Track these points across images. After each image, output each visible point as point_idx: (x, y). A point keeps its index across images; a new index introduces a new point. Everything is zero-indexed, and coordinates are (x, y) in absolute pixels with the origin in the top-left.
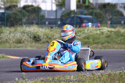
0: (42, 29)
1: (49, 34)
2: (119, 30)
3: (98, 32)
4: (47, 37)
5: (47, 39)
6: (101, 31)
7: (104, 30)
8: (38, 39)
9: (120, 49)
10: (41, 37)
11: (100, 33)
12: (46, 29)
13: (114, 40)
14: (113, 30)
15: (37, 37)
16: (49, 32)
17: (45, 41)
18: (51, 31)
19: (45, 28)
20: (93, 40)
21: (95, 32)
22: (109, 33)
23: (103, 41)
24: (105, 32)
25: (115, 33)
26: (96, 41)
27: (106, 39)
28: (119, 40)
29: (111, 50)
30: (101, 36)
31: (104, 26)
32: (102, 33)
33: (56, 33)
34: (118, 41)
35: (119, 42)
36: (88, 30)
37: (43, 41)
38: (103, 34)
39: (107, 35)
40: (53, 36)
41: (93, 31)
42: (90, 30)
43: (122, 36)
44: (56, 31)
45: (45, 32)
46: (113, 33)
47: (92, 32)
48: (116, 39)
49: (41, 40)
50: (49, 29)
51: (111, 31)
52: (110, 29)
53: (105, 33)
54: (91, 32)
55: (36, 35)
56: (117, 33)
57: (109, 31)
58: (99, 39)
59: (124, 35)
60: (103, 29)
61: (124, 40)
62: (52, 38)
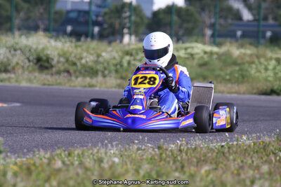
0: (56, 41)
2: (228, 51)
3: (182, 53)
4: (67, 60)
5: (66, 65)
6: (189, 51)
7: (196, 51)
8: (46, 64)
9: (229, 93)
10: (53, 59)
11: (186, 56)
12: (66, 42)
13: (217, 72)
14: (215, 49)
15: (44, 58)
16: (71, 49)
17: (62, 68)
18: (76, 47)
19: (63, 40)
22: (205, 56)
24: (197, 54)
25: (220, 56)
27: (199, 70)
28: (228, 72)
30: (188, 62)
31: (196, 41)
32: (192, 55)
33: (87, 51)
34: (226, 75)
35: (228, 77)
37: (57, 69)
38: (193, 59)
39: (201, 62)
40: (81, 58)
43: (235, 63)
44: (88, 48)
45: (62, 50)
46: (215, 56)
48: (221, 70)
49: (52, 67)
50: (71, 42)
51: (211, 53)
52: (208, 48)
53: (197, 57)
55: (41, 55)
56: (223, 58)
57: (205, 53)
59: (239, 61)
60: (192, 48)
61: (240, 73)
62: (78, 64)
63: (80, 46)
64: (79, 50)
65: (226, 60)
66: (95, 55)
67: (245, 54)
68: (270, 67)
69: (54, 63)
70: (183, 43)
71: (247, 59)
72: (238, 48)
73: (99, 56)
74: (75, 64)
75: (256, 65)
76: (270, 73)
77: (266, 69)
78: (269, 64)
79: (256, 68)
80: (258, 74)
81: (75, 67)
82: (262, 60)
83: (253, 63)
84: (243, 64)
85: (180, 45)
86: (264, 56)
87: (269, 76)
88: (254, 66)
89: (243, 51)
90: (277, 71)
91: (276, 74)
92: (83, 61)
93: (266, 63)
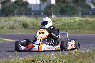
0: (29, 18)
1: (35, 22)
2: (88, 19)
3: (72, 21)
4: (33, 25)
5: (33, 26)
6: (74, 20)
7: (77, 20)
8: (26, 26)
9: (89, 33)
10: (28, 24)
11: (74, 21)
12: (32, 18)
13: (84, 27)
14: (83, 19)
15: (26, 24)
16: (34, 21)
17: (32, 27)
18: (36, 20)
20: (69, 27)
21: (70, 21)
22: (80, 21)
23: (76, 28)
25: (85, 21)
26: (70, 28)
27: (78, 26)
28: (88, 26)
29: (82, 34)
30: (74, 24)
31: (77, 16)
32: (75, 21)
35: (88, 28)
36: (64, 19)
37: (30, 28)
38: (76, 22)
39: (79, 23)
41: (68, 19)
42: (66, 19)
43: (90, 23)
45: (32, 21)
46: (83, 21)
48: (85, 26)
49: (28, 27)
50: (34, 18)
51: (82, 20)
52: (81, 19)
53: (77, 22)
54: (66, 21)
55: (25, 23)
57: (80, 20)
58: (73, 26)
59: (91, 23)
60: (75, 19)
61: (92, 26)
62: (37, 25)
63: (38, 20)
64: (37, 21)
65: (87, 22)
67: (93, 20)
69: (29, 25)
70: (72, 17)
72: (91, 18)
74: (36, 26)
81: (36, 27)
84: (93, 23)
89: (93, 19)
92: (39, 25)
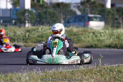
2: (72, 29)
12: (1, 27)
18: (5, 29)
21: (49, 31)
25: (68, 32)
33: (10, 31)
36: (42, 29)
42: (44, 29)
44: (11, 29)
47: (46, 30)
50: (3, 27)
56: (70, 32)
59: (76, 34)
61: (77, 39)
64: (7, 30)
66: (14, 33)
67: (79, 31)
68: (90, 36)
71: (80, 32)
72: (76, 28)
73: (15, 33)
75: (84, 35)
76: (90, 39)
77: (89, 37)
78: (89, 35)
79: (84, 37)
80: (85, 39)
82: (87, 33)
83: (83, 34)
84: (79, 35)
85: (51, 27)
86: (87, 31)
87: (90, 40)
88: (83, 36)
89: (78, 29)
90: (93, 38)
91: (93, 39)
92: (9, 35)
93: (88, 34)
